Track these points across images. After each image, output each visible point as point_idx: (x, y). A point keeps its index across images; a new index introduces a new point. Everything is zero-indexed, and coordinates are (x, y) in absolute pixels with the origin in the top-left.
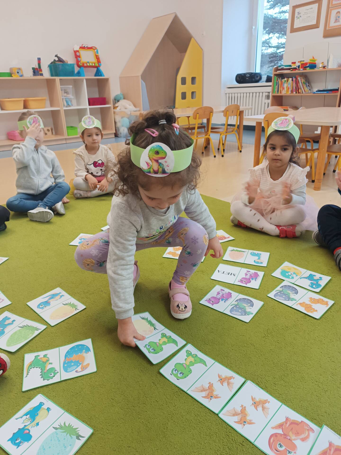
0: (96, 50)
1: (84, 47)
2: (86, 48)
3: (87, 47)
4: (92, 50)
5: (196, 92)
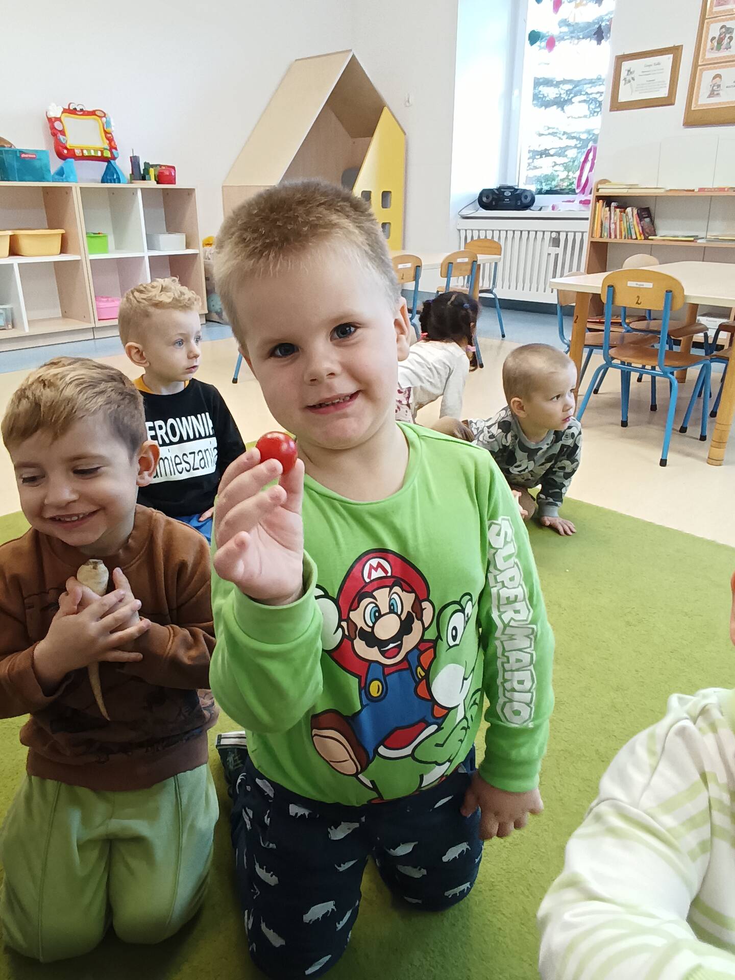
0: (104, 119)
1: (75, 109)
2: (78, 111)
3: (82, 110)
4: (95, 119)
5: (390, 223)
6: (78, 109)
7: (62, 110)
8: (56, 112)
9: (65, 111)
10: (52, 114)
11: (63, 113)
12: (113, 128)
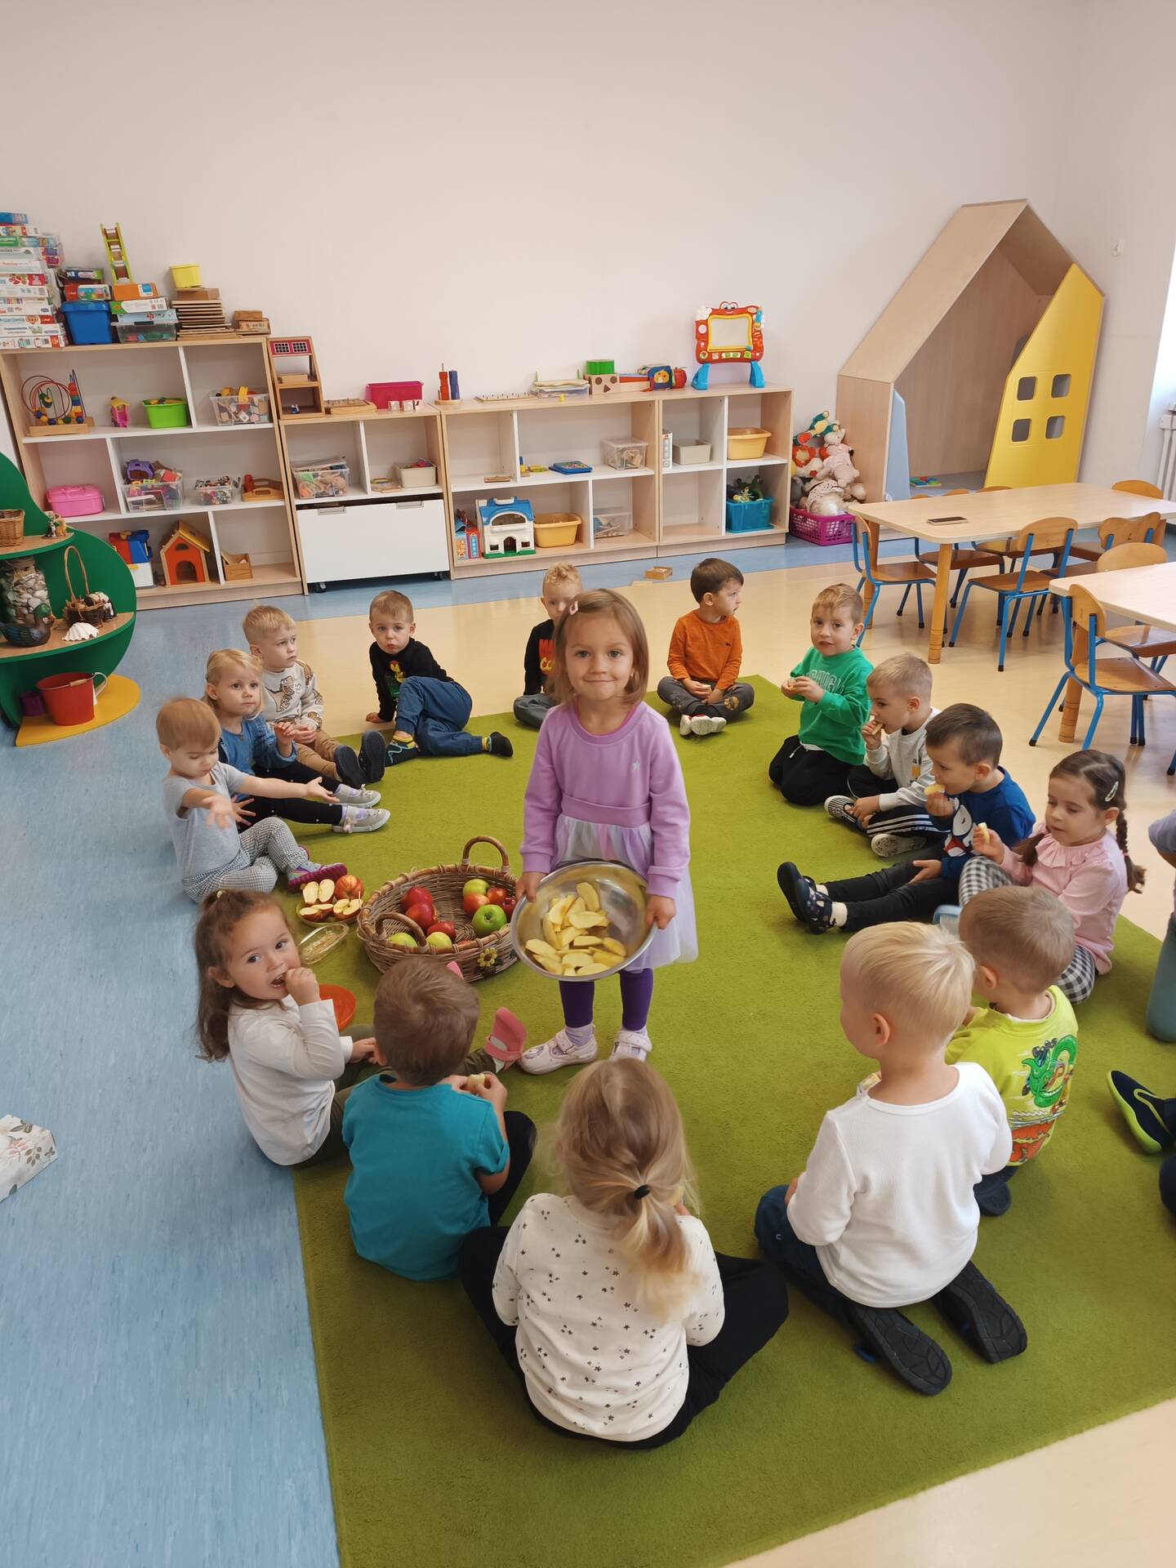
0: (755, 316)
1: (726, 308)
3: (733, 309)
4: (745, 317)
5: (1063, 417)
6: (729, 308)
7: (711, 311)
8: (704, 314)
9: (715, 312)
10: (699, 318)
11: (710, 315)
12: (762, 326)
